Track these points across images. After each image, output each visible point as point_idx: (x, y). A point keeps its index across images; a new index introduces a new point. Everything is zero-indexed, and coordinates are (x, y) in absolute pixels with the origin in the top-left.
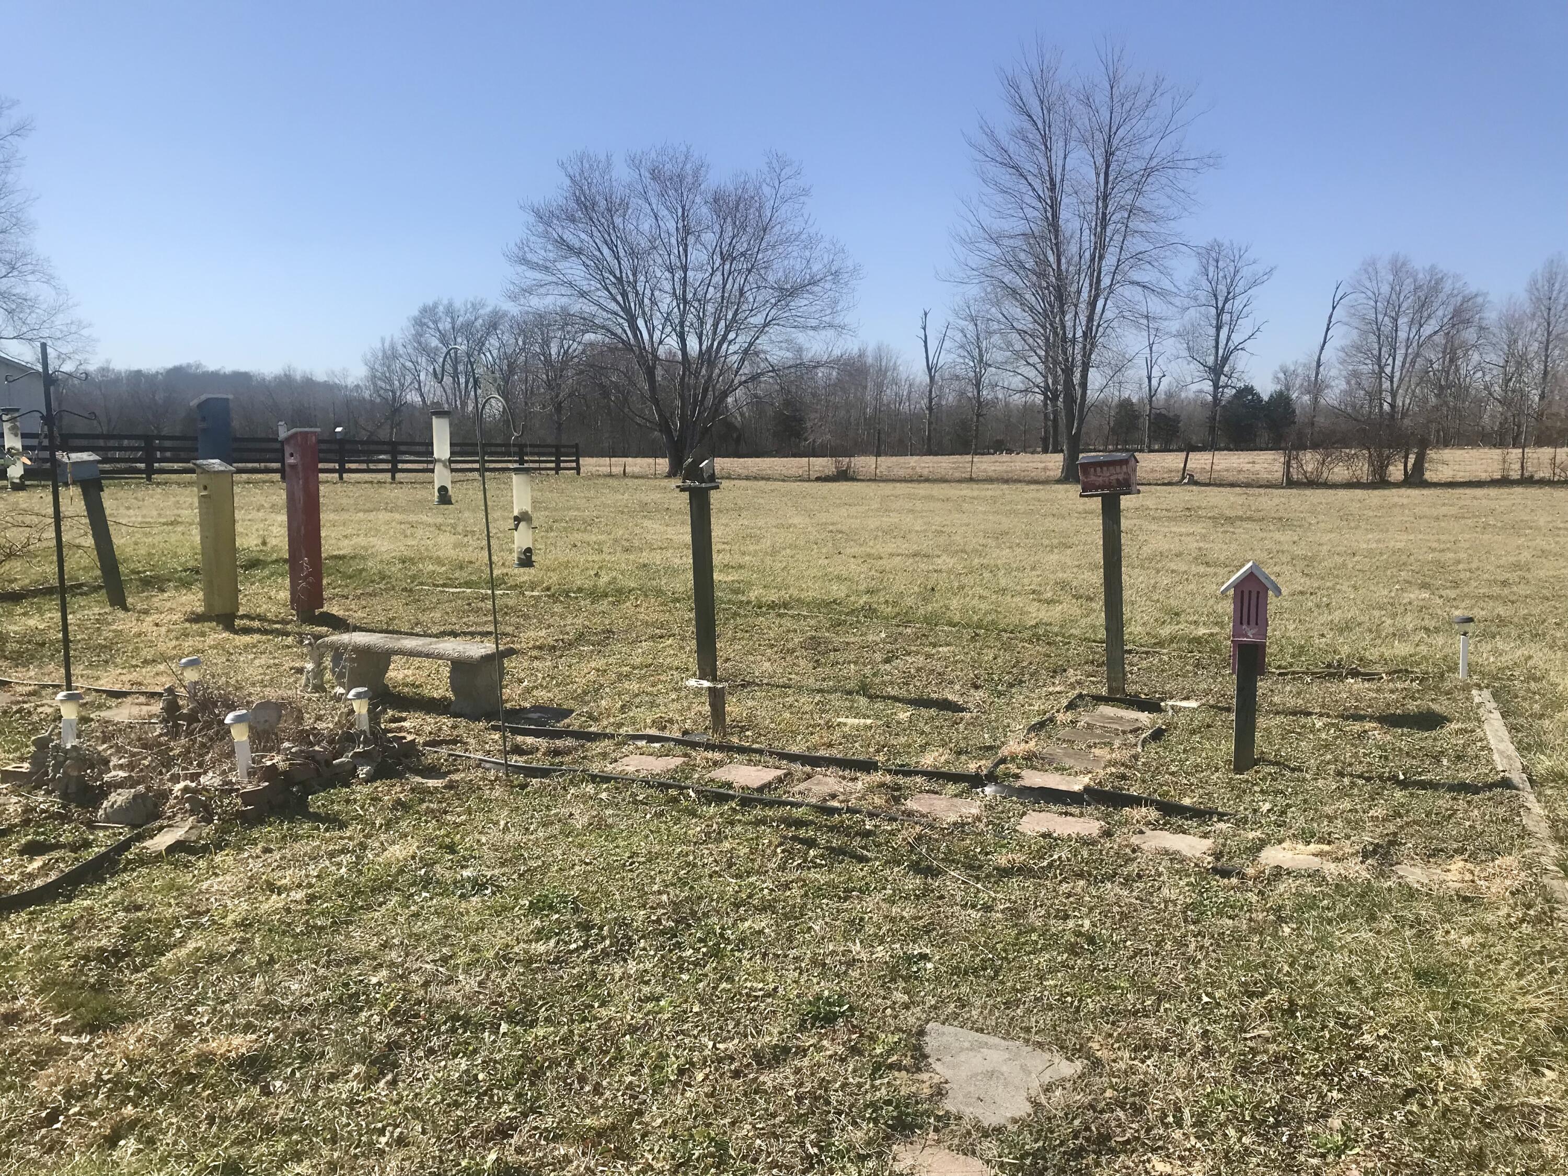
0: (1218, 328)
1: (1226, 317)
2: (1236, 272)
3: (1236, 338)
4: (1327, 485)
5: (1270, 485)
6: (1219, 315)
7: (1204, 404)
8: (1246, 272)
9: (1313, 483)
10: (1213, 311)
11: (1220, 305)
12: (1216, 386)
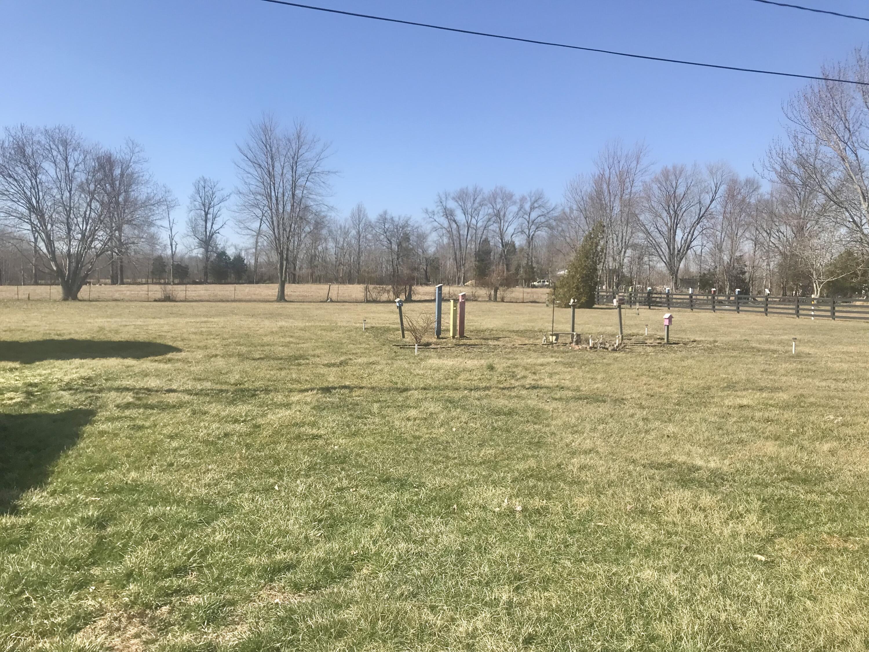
0: (206, 222)
1: (210, 216)
2: (213, 194)
3: (215, 227)
4: (379, 302)
5: (357, 302)
6: (207, 214)
7: (201, 261)
8: (218, 195)
9: (375, 301)
10: (203, 213)
11: (206, 210)
12: (207, 251)
